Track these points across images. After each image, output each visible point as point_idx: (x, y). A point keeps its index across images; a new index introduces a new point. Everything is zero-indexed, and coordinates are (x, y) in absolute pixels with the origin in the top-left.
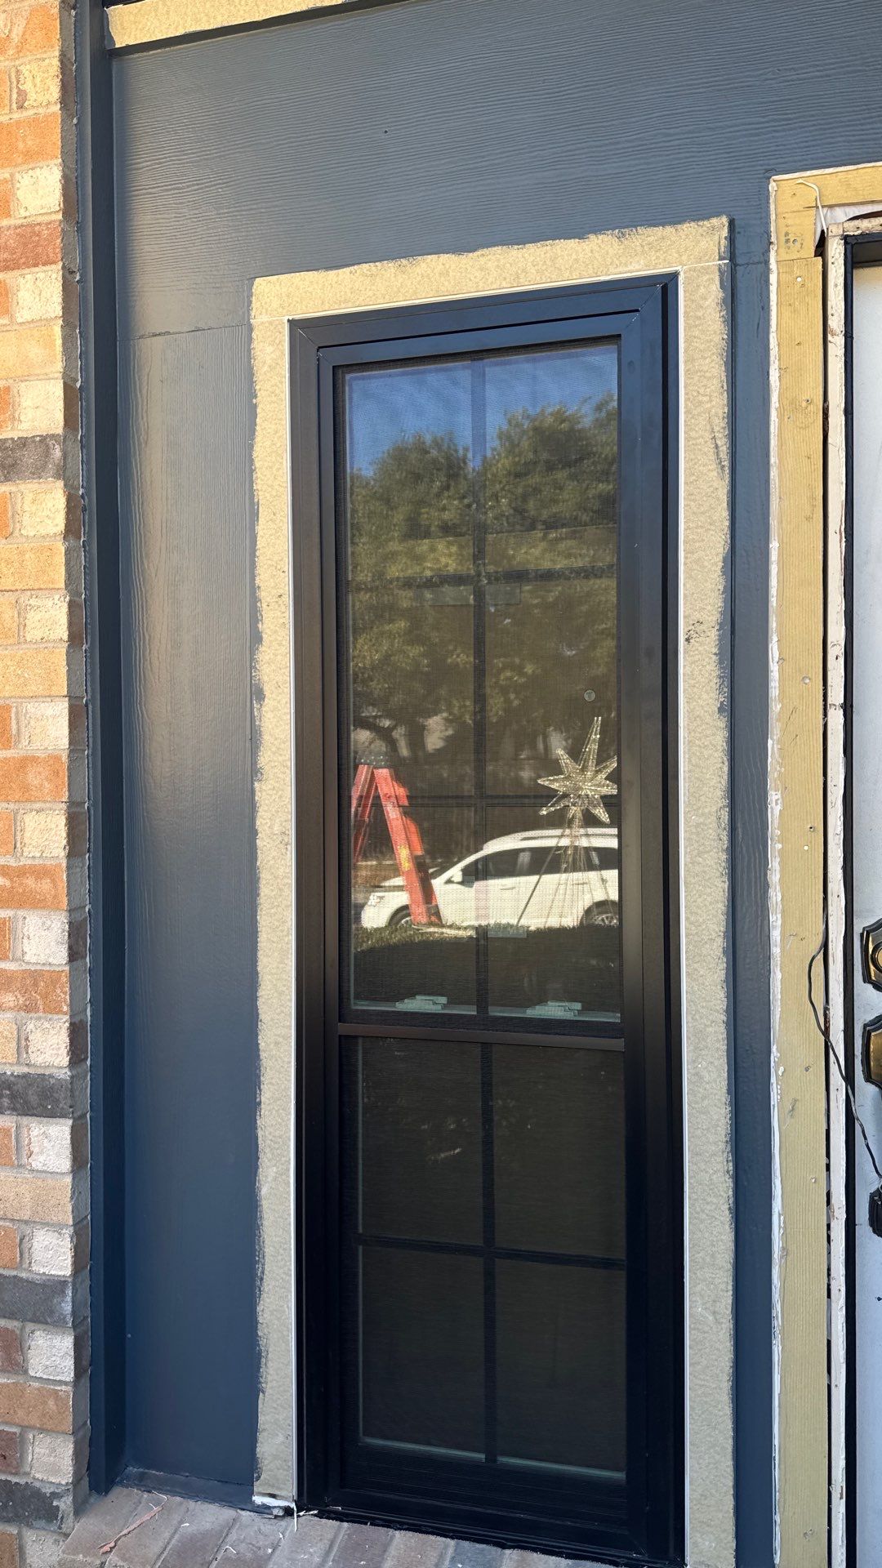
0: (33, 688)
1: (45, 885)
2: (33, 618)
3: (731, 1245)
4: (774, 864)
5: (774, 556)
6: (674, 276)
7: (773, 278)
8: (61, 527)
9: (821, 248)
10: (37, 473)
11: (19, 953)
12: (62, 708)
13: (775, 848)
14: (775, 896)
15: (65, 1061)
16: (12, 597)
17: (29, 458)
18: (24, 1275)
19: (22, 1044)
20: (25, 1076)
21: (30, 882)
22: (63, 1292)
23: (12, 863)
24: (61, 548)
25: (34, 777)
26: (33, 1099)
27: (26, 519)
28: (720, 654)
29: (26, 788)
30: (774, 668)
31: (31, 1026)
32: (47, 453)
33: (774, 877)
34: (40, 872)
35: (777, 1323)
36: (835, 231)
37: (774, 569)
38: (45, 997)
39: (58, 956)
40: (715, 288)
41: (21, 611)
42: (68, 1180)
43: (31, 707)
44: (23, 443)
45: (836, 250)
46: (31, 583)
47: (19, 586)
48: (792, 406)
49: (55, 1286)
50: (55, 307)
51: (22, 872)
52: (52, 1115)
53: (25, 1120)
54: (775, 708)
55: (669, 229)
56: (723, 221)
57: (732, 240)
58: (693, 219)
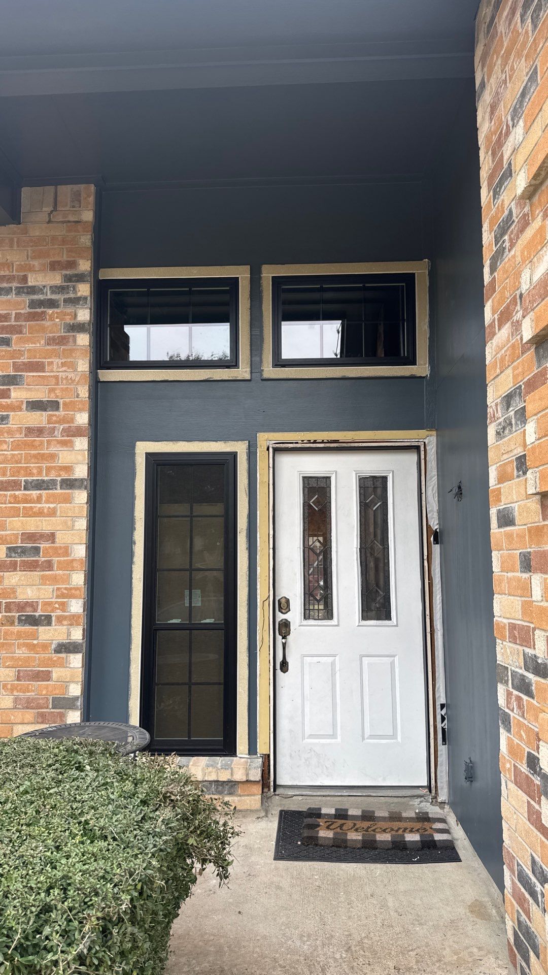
0: (76, 542)
1: (78, 592)
2: (76, 524)
3: (248, 673)
4: (258, 584)
5: (258, 515)
6: (237, 453)
7: (258, 454)
8: (86, 501)
9: (268, 449)
10: (80, 488)
11: (69, 610)
12: (84, 547)
13: (258, 580)
14: (258, 591)
15: (81, 638)
16: (71, 518)
17: (77, 484)
18: (67, 696)
19: (69, 634)
20: (69, 643)
21: (73, 591)
22: (78, 700)
23: (68, 586)
24: (86, 506)
25: (75, 564)
26: (71, 648)
27: (76, 499)
28: (247, 536)
29: (73, 567)
30: (258, 539)
31: (71, 629)
32: (83, 483)
33: (258, 587)
34: (76, 589)
35: (258, 692)
36: (271, 446)
37: (258, 518)
38: (76, 621)
39: (81, 610)
40: (246, 456)
41: (74, 522)
42: (81, 669)
43: (75, 546)
44: (76, 480)
45: (271, 450)
46: (77, 515)
47: (73, 515)
48: (262, 482)
49: (77, 698)
50: (86, 447)
51: (71, 589)
52: (77, 652)
53: (69, 655)
54: (259, 548)
55: (236, 442)
56: (247, 442)
57: (249, 446)
58: (241, 440)
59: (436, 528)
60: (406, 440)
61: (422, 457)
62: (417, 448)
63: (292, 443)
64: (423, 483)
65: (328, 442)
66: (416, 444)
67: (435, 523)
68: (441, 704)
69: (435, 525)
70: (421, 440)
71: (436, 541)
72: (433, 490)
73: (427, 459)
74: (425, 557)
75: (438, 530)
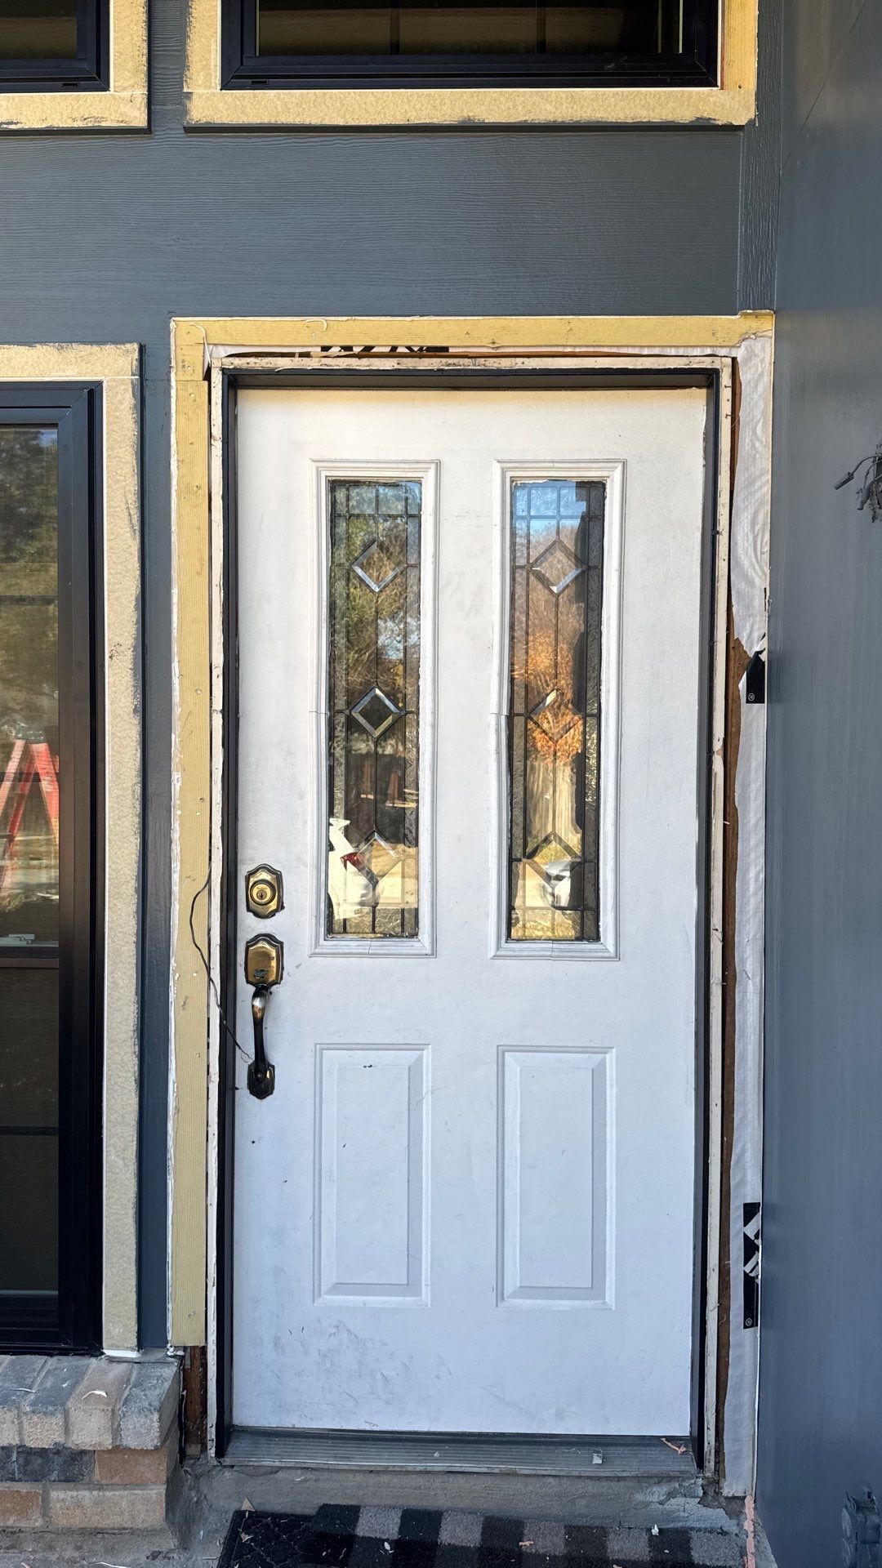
4: (176, 825)
5: (175, 599)
6: (100, 384)
7: (173, 393)
9: (207, 376)
13: (176, 813)
14: (176, 849)
28: (134, 670)
30: (176, 681)
33: (176, 835)
35: (171, 1163)
36: (216, 364)
37: (175, 609)
40: (129, 395)
45: (217, 377)
48: (186, 489)
54: (177, 711)
55: (95, 348)
56: (136, 346)
57: (141, 360)
58: (115, 342)
59: (757, 649)
60: (673, 352)
61: (726, 408)
62: (708, 379)
63: (292, 355)
64: (723, 499)
65: (412, 353)
66: (706, 364)
67: (756, 635)
68: (746, 1205)
69: (754, 638)
70: (723, 352)
71: (756, 692)
72: (753, 523)
73: (742, 414)
74: (718, 745)
75: (764, 657)
